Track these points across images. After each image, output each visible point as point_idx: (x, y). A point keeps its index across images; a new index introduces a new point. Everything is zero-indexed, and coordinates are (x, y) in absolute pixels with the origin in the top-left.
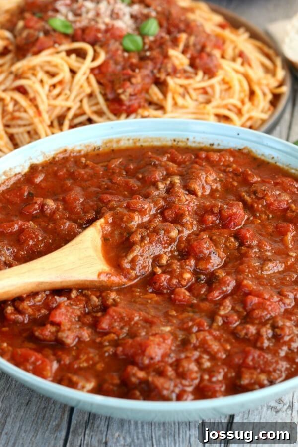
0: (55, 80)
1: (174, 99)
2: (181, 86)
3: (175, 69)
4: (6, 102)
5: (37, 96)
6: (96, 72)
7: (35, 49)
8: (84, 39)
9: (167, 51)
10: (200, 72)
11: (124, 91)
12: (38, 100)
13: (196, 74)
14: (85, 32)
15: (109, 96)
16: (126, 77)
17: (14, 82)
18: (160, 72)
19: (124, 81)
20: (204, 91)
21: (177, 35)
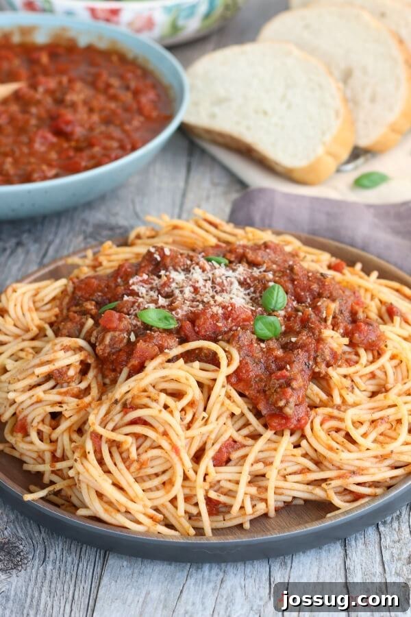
0: (184, 402)
1: (341, 396)
2: (345, 376)
3: (335, 355)
4: (125, 447)
5: (168, 428)
6: (234, 380)
7: (135, 362)
8: (197, 333)
9: (320, 332)
10: (362, 351)
11: (287, 402)
12: (171, 433)
13: (357, 354)
14: (197, 324)
15: (264, 412)
16: (281, 381)
17: (126, 413)
18: (316, 363)
19: (280, 387)
20: (373, 376)
21: (319, 304)
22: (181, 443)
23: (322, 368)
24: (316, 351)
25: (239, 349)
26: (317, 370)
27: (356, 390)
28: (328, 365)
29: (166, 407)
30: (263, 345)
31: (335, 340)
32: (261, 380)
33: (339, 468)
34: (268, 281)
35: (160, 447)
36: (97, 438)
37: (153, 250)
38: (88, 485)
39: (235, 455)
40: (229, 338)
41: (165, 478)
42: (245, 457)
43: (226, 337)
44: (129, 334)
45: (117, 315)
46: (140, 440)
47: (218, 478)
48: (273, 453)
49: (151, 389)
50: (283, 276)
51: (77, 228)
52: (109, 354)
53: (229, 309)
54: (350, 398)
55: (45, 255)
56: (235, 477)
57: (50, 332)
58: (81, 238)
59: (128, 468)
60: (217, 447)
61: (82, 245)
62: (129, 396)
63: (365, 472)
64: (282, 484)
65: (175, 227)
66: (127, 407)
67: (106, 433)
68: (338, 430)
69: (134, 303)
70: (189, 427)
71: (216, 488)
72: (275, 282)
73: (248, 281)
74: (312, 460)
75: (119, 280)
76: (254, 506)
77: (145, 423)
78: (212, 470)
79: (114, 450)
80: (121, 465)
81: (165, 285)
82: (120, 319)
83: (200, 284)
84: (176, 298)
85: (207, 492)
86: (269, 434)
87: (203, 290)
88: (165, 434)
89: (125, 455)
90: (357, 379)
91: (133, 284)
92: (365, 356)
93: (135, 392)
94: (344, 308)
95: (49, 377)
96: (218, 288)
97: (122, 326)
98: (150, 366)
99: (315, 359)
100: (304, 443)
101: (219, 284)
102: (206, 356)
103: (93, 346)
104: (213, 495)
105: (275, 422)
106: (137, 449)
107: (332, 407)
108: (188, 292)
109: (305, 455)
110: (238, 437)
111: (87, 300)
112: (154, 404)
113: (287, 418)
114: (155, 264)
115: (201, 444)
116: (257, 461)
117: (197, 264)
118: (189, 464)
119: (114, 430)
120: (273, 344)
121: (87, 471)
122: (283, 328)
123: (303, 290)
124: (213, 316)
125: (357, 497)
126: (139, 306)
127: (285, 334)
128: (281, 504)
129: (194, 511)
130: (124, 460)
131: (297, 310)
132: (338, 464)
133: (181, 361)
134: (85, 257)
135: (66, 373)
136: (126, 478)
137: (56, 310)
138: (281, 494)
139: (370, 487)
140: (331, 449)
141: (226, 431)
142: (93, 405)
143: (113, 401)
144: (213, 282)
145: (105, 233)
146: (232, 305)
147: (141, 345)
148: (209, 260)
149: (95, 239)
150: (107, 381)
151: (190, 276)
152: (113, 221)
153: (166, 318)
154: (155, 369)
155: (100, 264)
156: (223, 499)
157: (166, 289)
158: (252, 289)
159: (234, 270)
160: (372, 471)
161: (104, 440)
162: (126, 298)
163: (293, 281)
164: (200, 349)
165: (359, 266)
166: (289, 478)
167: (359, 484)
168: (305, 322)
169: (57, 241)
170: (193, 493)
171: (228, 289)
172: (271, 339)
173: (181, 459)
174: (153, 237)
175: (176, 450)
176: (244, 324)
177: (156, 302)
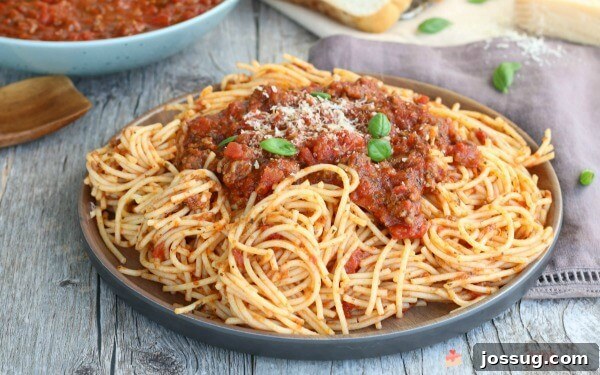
0: (314, 218)
1: (450, 208)
2: (452, 191)
3: (442, 172)
4: (266, 259)
5: (304, 241)
6: (355, 197)
7: (263, 186)
8: (316, 158)
9: (428, 151)
10: (463, 169)
11: (408, 213)
12: (308, 245)
13: (459, 172)
14: (315, 149)
15: (387, 223)
16: (401, 195)
17: (263, 231)
18: (426, 179)
19: (400, 200)
20: (474, 191)
21: (421, 128)
22: (317, 253)
23: (432, 184)
24: (425, 169)
25: (358, 170)
26: (428, 185)
27: (462, 204)
28: (437, 181)
29: (300, 222)
30: (377, 166)
31: (440, 159)
32: (380, 196)
33: (457, 271)
34: (371, 111)
35: (298, 258)
36: (238, 253)
37: (260, 89)
38: (234, 296)
39: (365, 263)
40: (347, 161)
41: (303, 286)
42: (373, 264)
43: (344, 160)
44: (253, 162)
45: (240, 146)
46: (279, 254)
47: (351, 284)
48: (398, 260)
49: (282, 208)
50: (383, 106)
51: (162, 81)
52: (236, 182)
53: (344, 135)
54: (458, 210)
55: (137, 106)
56: (367, 282)
57: (172, 167)
58: (168, 89)
59: (270, 278)
60: (348, 256)
61: (171, 96)
62: (264, 215)
63: (481, 272)
64: (408, 286)
65: (269, 71)
66: (262, 225)
67: (247, 248)
68: (452, 238)
69: (252, 136)
70: (320, 240)
71: (350, 292)
72: (377, 112)
73: (353, 112)
74: (431, 265)
75: (231, 118)
76: (385, 308)
77: (281, 238)
78: (346, 276)
79: (255, 263)
80: (263, 276)
81: (277, 118)
82: (244, 149)
83: (311, 116)
84: (291, 129)
85: (342, 297)
86: (392, 243)
87: (313, 122)
88: (302, 246)
89: (266, 267)
90: (462, 194)
91: (248, 119)
92: (467, 173)
93: (269, 211)
94: (443, 132)
95: (182, 205)
96: (326, 120)
97: (247, 155)
98: (278, 189)
99: (425, 176)
100: (424, 250)
101: (326, 116)
102: (328, 177)
103: (219, 176)
104: (348, 299)
105: (398, 232)
106: (277, 261)
107: (445, 218)
108: (300, 123)
109: (426, 261)
110: (365, 247)
111: (203, 137)
112: (289, 221)
113: (408, 227)
114: (264, 101)
115: (333, 255)
116: (384, 268)
117: (304, 99)
118: (325, 272)
119: (253, 245)
120: (386, 165)
121: (234, 283)
122: (392, 151)
123: (404, 117)
124: (329, 142)
125: (474, 296)
126: (257, 138)
127: (395, 155)
128: (407, 306)
129: (332, 314)
130: (266, 272)
131: (401, 136)
132: (457, 267)
133: (307, 182)
134: (186, 102)
135: (199, 200)
136: (270, 287)
137: (174, 148)
138: (408, 296)
139: (485, 286)
140: (449, 253)
141: (354, 242)
142: (228, 227)
143: (249, 220)
144: (321, 114)
145: (190, 84)
146: (345, 132)
147: (268, 170)
148: (314, 96)
149: (182, 90)
150: (235, 206)
151: (299, 110)
152: (195, 73)
153: (286, 146)
154: (283, 190)
155: (204, 107)
156: (357, 302)
157: (279, 122)
158: (357, 119)
159: (338, 104)
160: (486, 271)
161: (245, 255)
162: (243, 132)
163: (393, 110)
164: (322, 172)
165: (439, 100)
166: (414, 281)
167: (475, 284)
168: (412, 145)
169: (146, 93)
170: (330, 298)
171: (335, 119)
172: (383, 160)
173: (318, 267)
174: (246, 82)
175: (313, 259)
176: (358, 147)
177: (273, 134)
